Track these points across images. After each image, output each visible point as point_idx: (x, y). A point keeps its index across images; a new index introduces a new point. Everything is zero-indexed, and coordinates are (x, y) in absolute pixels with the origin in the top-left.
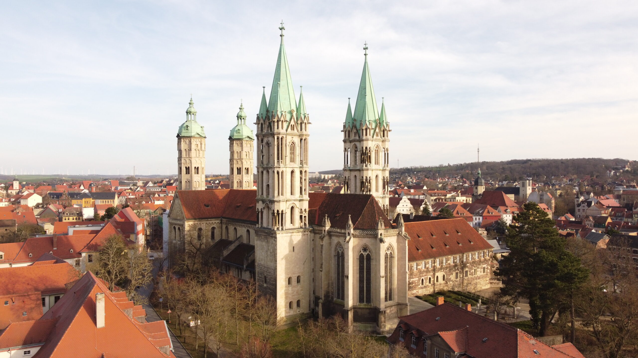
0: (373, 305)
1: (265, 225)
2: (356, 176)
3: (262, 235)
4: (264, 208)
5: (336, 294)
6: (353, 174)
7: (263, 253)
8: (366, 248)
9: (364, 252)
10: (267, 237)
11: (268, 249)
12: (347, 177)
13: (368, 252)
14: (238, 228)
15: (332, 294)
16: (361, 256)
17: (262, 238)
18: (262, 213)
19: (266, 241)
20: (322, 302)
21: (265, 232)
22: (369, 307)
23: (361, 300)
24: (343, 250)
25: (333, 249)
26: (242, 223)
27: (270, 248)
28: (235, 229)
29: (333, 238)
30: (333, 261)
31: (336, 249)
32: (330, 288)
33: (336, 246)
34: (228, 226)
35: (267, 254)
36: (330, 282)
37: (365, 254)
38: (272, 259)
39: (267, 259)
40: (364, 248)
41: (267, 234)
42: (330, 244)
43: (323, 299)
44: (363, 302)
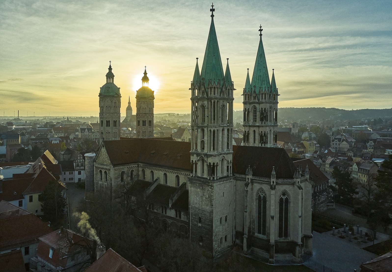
0: (290, 239)
1: (199, 174)
2: (254, 131)
3: (196, 183)
4: (198, 160)
5: (256, 230)
6: (252, 129)
7: (197, 198)
8: (285, 193)
9: (283, 196)
10: (203, 185)
11: (204, 195)
12: (247, 132)
13: (286, 196)
14: (155, 172)
15: (253, 230)
16: (281, 200)
17: (196, 186)
18: (196, 164)
19: (201, 188)
20: (247, 237)
21: (200, 181)
22: (287, 241)
23: (280, 235)
24: (265, 194)
25: (255, 194)
26: (159, 167)
27: (205, 194)
28: (152, 172)
29: (255, 184)
30: (255, 203)
31: (258, 193)
32: (251, 225)
33: (258, 191)
34: (145, 169)
35: (202, 199)
36: (252, 220)
37: (284, 198)
38: (208, 204)
39: (202, 203)
40: (283, 193)
41: (203, 182)
42: (252, 189)
43: (247, 234)
44: (282, 237)
